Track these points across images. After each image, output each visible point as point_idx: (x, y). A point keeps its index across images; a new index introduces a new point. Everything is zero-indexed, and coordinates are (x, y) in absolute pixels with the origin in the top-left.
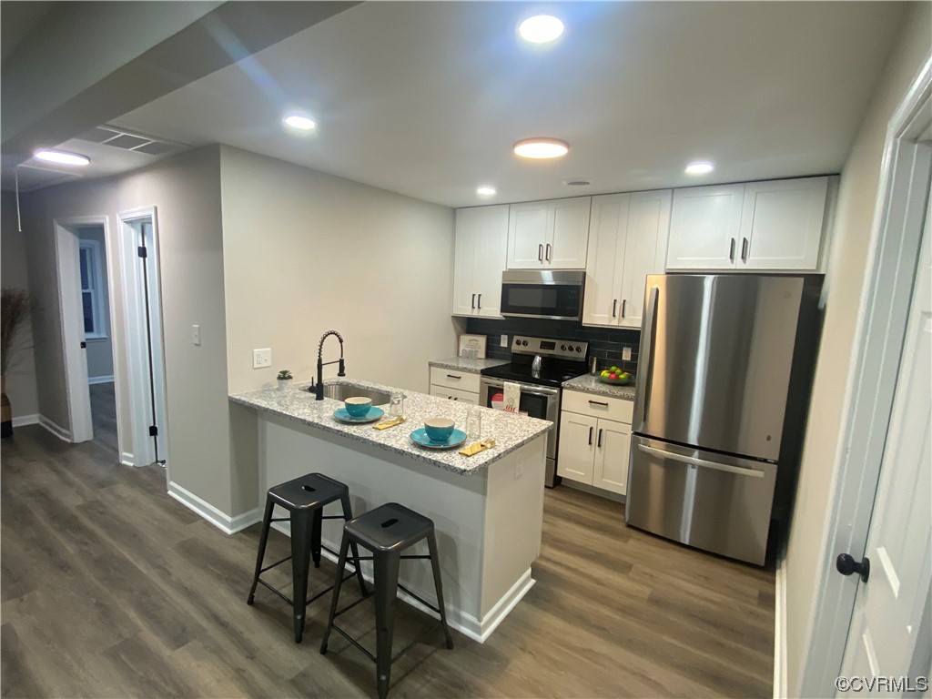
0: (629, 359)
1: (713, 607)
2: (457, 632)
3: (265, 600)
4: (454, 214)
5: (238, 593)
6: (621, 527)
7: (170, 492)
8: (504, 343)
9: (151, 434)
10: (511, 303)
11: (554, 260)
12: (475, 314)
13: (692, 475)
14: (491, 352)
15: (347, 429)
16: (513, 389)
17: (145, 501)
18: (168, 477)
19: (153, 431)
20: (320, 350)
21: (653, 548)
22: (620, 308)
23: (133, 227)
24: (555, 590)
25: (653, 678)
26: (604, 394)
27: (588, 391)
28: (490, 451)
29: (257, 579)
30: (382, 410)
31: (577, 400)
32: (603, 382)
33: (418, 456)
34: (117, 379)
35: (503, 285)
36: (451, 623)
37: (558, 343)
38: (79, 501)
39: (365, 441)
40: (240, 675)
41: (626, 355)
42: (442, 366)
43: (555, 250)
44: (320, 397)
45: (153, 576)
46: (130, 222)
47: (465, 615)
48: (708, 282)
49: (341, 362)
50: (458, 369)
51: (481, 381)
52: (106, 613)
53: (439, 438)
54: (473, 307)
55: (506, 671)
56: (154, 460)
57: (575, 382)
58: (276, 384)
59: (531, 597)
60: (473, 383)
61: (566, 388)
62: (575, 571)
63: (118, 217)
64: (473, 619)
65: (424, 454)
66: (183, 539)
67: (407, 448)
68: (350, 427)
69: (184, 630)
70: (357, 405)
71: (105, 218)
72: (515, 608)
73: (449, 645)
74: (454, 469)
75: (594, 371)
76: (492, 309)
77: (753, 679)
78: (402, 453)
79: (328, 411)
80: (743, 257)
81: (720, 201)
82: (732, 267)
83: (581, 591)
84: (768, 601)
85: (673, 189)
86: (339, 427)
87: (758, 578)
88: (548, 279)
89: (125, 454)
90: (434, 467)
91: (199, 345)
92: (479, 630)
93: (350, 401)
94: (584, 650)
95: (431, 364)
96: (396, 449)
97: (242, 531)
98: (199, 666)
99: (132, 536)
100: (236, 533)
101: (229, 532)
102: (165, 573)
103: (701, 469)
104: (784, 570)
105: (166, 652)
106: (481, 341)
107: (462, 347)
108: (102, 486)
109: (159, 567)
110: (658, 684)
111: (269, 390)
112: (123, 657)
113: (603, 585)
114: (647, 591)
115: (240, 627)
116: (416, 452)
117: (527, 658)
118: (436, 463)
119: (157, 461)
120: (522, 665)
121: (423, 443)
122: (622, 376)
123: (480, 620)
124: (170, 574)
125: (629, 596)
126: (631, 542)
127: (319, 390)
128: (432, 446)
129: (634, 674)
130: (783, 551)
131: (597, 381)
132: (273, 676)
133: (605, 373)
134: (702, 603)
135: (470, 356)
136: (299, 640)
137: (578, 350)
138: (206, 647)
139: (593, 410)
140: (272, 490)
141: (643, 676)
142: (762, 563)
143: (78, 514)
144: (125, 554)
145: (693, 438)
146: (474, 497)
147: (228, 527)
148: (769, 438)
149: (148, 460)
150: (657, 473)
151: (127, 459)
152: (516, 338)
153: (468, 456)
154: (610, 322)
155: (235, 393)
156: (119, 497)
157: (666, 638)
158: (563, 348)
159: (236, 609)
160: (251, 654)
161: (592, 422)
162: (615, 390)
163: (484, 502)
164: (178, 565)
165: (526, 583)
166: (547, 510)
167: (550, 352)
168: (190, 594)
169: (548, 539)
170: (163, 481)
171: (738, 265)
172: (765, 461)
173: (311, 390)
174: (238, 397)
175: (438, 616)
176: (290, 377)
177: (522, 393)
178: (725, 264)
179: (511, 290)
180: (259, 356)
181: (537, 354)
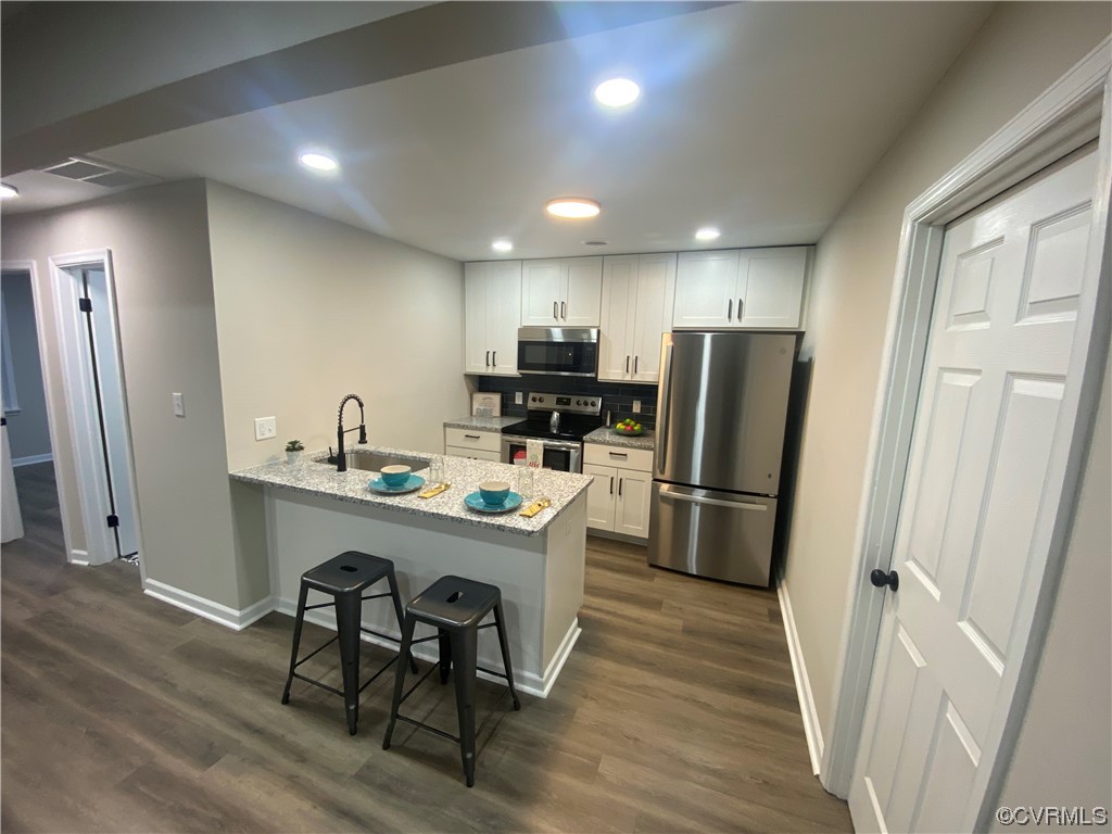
0: (639, 411)
1: (736, 628)
2: (522, 693)
3: (301, 696)
4: (464, 269)
5: (268, 694)
6: (644, 567)
7: (147, 592)
8: (519, 400)
9: (110, 525)
10: (529, 360)
11: (569, 318)
12: (490, 371)
13: (696, 512)
14: (506, 409)
15: (389, 501)
16: (536, 446)
17: (116, 604)
18: (143, 573)
19: (113, 521)
20: (340, 416)
21: (677, 584)
22: (632, 364)
23: (71, 274)
24: (602, 635)
25: (702, 700)
26: (623, 445)
27: (608, 444)
28: (549, 510)
29: (292, 674)
30: (422, 478)
31: (597, 451)
32: (619, 434)
33: (479, 522)
34: (57, 457)
35: (519, 342)
36: (518, 686)
37: (574, 399)
38: (28, 614)
39: (414, 512)
40: (293, 782)
41: (637, 407)
42: (459, 426)
43: (570, 309)
44: (342, 468)
45: (154, 691)
46: (69, 269)
47: (527, 674)
48: (708, 338)
49: (362, 428)
50: (476, 428)
51: (502, 440)
52: (103, 743)
53: (494, 501)
54: (488, 365)
55: (575, 720)
56: (116, 556)
57: (593, 435)
58: (284, 456)
59: (581, 645)
60: (494, 441)
61: (588, 442)
62: (614, 614)
63: (51, 264)
64: (535, 676)
65: (485, 519)
66: (180, 644)
67: (463, 515)
68: (392, 498)
69: (211, 746)
70: (395, 474)
71: (30, 263)
72: (568, 658)
73: (517, 707)
74: (521, 532)
75: (608, 424)
76: (508, 367)
77: (779, 685)
78: (460, 520)
79: (356, 483)
80: (739, 317)
81: (713, 264)
82: (730, 325)
83: (624, 632)
84: (776, 616)
85: (678, 252)
86: (380, 500)
87: (765, 598)
88: (558, 337)
89: (75, 551)
90: (499, 532)
91: (183, 416)
92: (541, 686)
93: (385, 470)
94: (639, 687)
95: (445, 425)
96: (452, 518)
97: (253, 625)
98: (240, 782)
99: (112, 649)
100: (246, 628)
101: (237, 627)
102: (168, 686)
103: (703, 506)
104: (785, 588)
105: (194, 774)
106: (496, 399)
107: (475, 407)
108: (56, 593)
109: (157, 680)
110: (708, 705)
111: (276, 464)
112: (141, 788)
113: (642, 623)
114: (680, 623)
115: (280, 731)
116: (475, 518)
117: (591, 704)
118: (501, 528)
119: (120, 556)
120: (588, 712)
121: (480, 507)
122: (636, 428)
123: (541, 676)
124: (174, 686)
125: (668, 630)
126: (656, 579)
127: (339, 461)
128: (488, 510)
129: (686, 699)
130: (781, 572)
131: (612, 434)
132: (334, 776)
133: (620, 426)
134: (726, 626)
135: (484, 414)
136: (353, 732)
137: (593, 404)
138: (243, 760)
139: (613, 461)
140: (305, 575)
141: (695, 701)
142: (767, 585)
143: (30, 629)
144: (108, 670)
145: (696, 479)
146: (536, 557)
147: (236, 623)
148: (770, 476)
149: (109, 555)
150: (666, 511)
151: (79, 558)
152: (531, 395)
153: (529, 517)
154: (624, 376)
155: (236, 469)
156: (78, 604)
157: (706, 663)
158: (578, 403)
159: (271, 712)
160: (301, 757)
161: (612, 472)
162: (633, 441)
163: (544, 561)
164: (183, 675)
165: (574, 633)
166: (589, 563)
167: (567, 407)
168: (206, 704)
169: (590, 589)
170: (135, 579)
171: (735, 324)
172: (767, 496)
173: (331, 460)
174: (242, 475)
175: (505, 682)
176: (302, 448)
177: (545, 450)
178: (722, 322)
179: (527, 347)
180: (262, 426)
181: (555, 410)
